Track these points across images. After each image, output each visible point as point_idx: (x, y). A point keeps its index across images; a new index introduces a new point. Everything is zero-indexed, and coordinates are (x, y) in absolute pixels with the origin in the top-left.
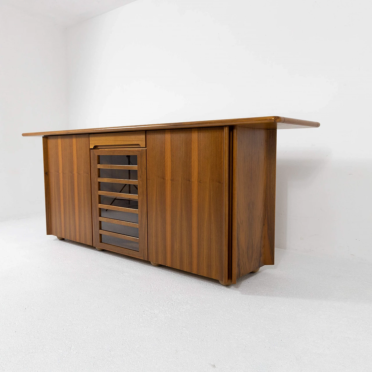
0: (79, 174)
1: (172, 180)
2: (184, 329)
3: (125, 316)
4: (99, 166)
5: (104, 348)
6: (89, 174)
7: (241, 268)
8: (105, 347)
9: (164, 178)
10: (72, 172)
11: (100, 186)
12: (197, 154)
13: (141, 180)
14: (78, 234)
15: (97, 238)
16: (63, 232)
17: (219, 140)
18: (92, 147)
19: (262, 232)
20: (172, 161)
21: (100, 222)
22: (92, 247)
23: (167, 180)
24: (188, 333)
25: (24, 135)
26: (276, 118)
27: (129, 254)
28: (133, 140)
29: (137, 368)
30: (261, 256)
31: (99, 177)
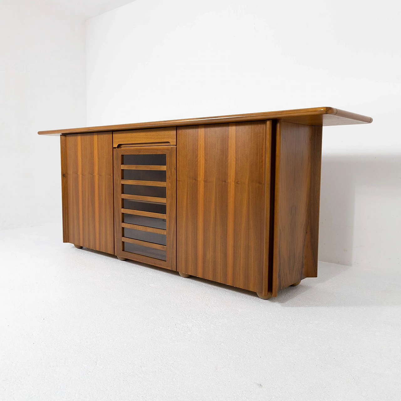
0: (100, 175)
1: (205, 181)
2: (222, 344)
3: (155, 329)
4: (123, 167)
5: (134, 364)
6: (112, 175)
7: (282, 280)
8: (135, 362)
9: (195, 179)
10: (92, 173)
11: (124, 189)
12: (234, 151)
13: (170, 182)
14: (97, 242)
15: (119, 246)
16: (81, 239)
17: (260, 136)
18: (115, 145)
19: (305, 240)
20: (206, 160)
21: (123, 228)
22: (113, 256)
23: (200, 181)
24: (227, 348)
25: (40, 133)
26: (328, 109)
27: (154, 264)
28: (162, 137)
29: (173, 386)
30: (303, 267)
31: (123, 178)
